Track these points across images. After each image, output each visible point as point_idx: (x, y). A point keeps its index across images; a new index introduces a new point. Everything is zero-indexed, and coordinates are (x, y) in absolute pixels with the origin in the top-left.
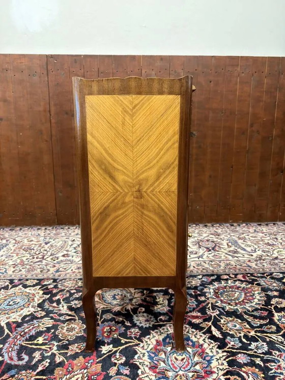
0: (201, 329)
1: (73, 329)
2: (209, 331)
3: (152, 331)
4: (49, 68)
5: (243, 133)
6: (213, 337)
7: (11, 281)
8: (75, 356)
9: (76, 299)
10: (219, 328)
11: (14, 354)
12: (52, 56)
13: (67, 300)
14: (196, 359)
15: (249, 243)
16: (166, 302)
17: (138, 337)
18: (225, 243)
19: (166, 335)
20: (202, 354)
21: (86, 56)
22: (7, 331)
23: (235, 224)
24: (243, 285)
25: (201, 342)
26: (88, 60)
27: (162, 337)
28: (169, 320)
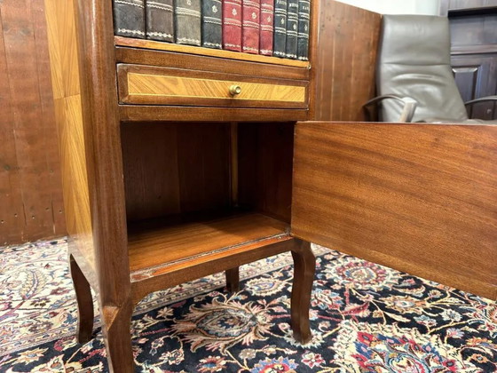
0: (380, 321)
2: (390, 319)
3: (332, 348)
6: (401, 325)
17: (324, 362)
19: (354, 344)
20: (415, 347)
27: (353, 349)
28: (334, 325)
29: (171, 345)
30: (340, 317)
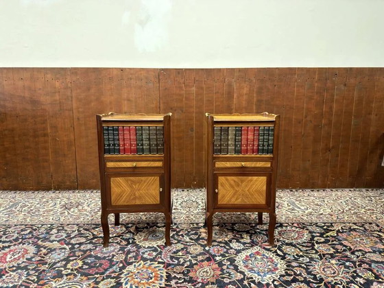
0: (271, 251)
1: (196, 249)
2: (276, 252)
3: (242, 251)
4: (161, 77)
5: (300, 123)
6: (278, 255)
7: (148, 224)
8: (202, 261)
9: (193, 234)
10: (282, 251)
11: (169, 259)
12: (162, 69)
13: (187, 235)
14: (269, 263)
15: (303, 204)
16: (249, 238)
17: (235, 253)
18: (286, 203)
19: (251, 253)
20: (272, 261)
21: (186, 69)
22: (159, 249)
23: (294, 190)
24: (297, 229)
25: (271, 256)
26: (188, 72)
27: (248, 254)
28: (252, 246)
29: (196, 234)
30: (257, 245)
